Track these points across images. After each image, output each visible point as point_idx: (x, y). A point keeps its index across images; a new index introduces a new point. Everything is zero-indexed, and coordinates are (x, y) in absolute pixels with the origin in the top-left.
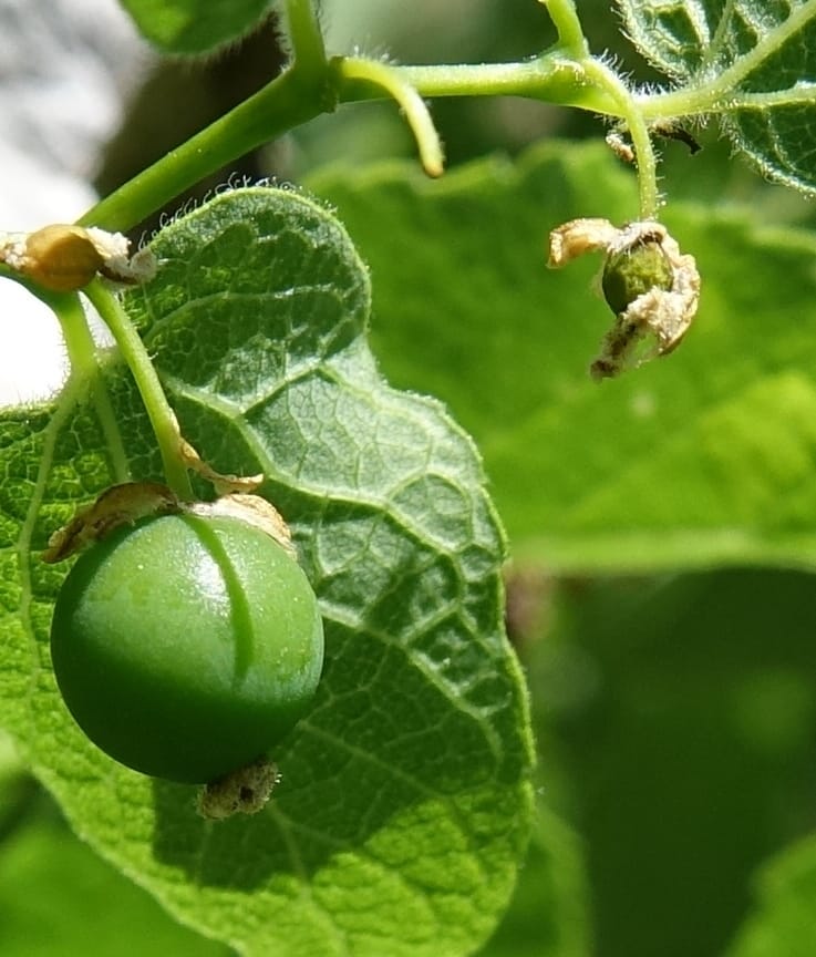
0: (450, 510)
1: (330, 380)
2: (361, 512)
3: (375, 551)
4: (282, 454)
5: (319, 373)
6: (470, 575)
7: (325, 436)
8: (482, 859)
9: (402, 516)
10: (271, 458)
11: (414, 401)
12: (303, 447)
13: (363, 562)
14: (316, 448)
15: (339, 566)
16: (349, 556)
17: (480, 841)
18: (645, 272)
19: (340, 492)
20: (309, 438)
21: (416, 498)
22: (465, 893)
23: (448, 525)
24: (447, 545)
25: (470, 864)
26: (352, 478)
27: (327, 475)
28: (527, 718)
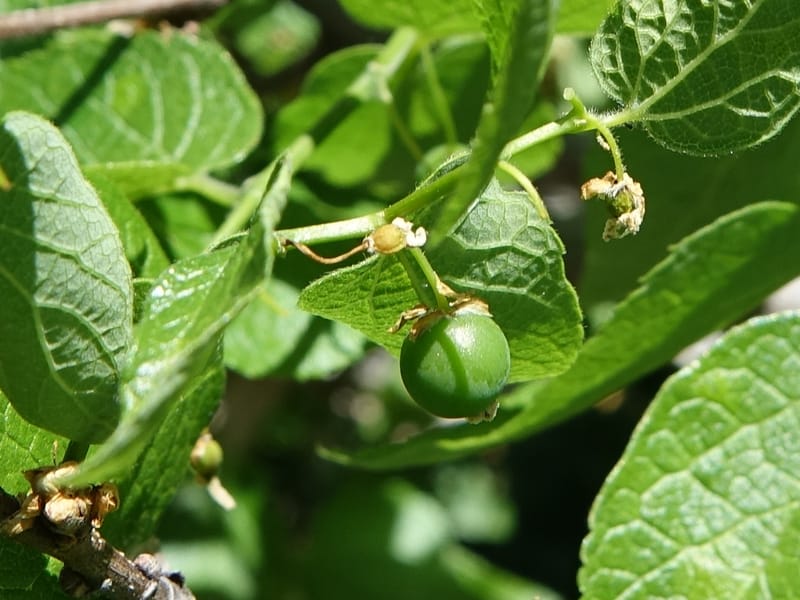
0: (539, 238)
1: (484, 203)
2: (503, 250)
3: (510, 261)
4: (469, 238)
5: (480, 203)
6: (549, 261)
7: (485, 225)
8: (563, 352)
9: (520, 246)
10: (465, 241)
11: (516, 195)
12: (477, 233)
13: (506, 267)
14: (482, 231)
15: (497, 271)
16: (500, 267)
17: (561, 347)
18: (624, 204)
19: (494, 244)
20: (478, 228)
21: (524, 236)
22: (557, 361)
23: (538, 244)
24: (538, 252)
25: (560, 354)
26: (497, 237)
27: (487, 239)
28: (578, 304)
